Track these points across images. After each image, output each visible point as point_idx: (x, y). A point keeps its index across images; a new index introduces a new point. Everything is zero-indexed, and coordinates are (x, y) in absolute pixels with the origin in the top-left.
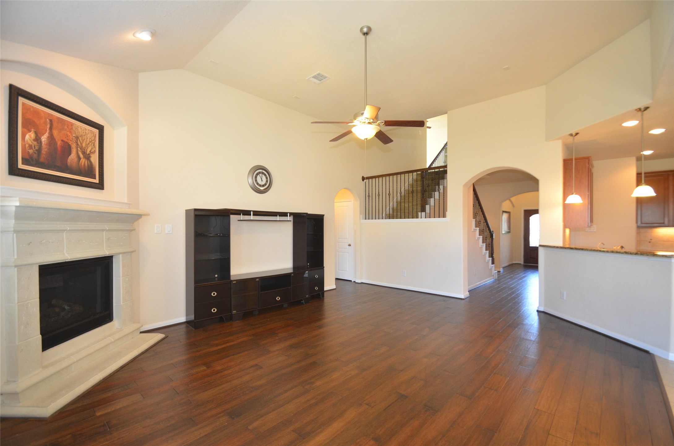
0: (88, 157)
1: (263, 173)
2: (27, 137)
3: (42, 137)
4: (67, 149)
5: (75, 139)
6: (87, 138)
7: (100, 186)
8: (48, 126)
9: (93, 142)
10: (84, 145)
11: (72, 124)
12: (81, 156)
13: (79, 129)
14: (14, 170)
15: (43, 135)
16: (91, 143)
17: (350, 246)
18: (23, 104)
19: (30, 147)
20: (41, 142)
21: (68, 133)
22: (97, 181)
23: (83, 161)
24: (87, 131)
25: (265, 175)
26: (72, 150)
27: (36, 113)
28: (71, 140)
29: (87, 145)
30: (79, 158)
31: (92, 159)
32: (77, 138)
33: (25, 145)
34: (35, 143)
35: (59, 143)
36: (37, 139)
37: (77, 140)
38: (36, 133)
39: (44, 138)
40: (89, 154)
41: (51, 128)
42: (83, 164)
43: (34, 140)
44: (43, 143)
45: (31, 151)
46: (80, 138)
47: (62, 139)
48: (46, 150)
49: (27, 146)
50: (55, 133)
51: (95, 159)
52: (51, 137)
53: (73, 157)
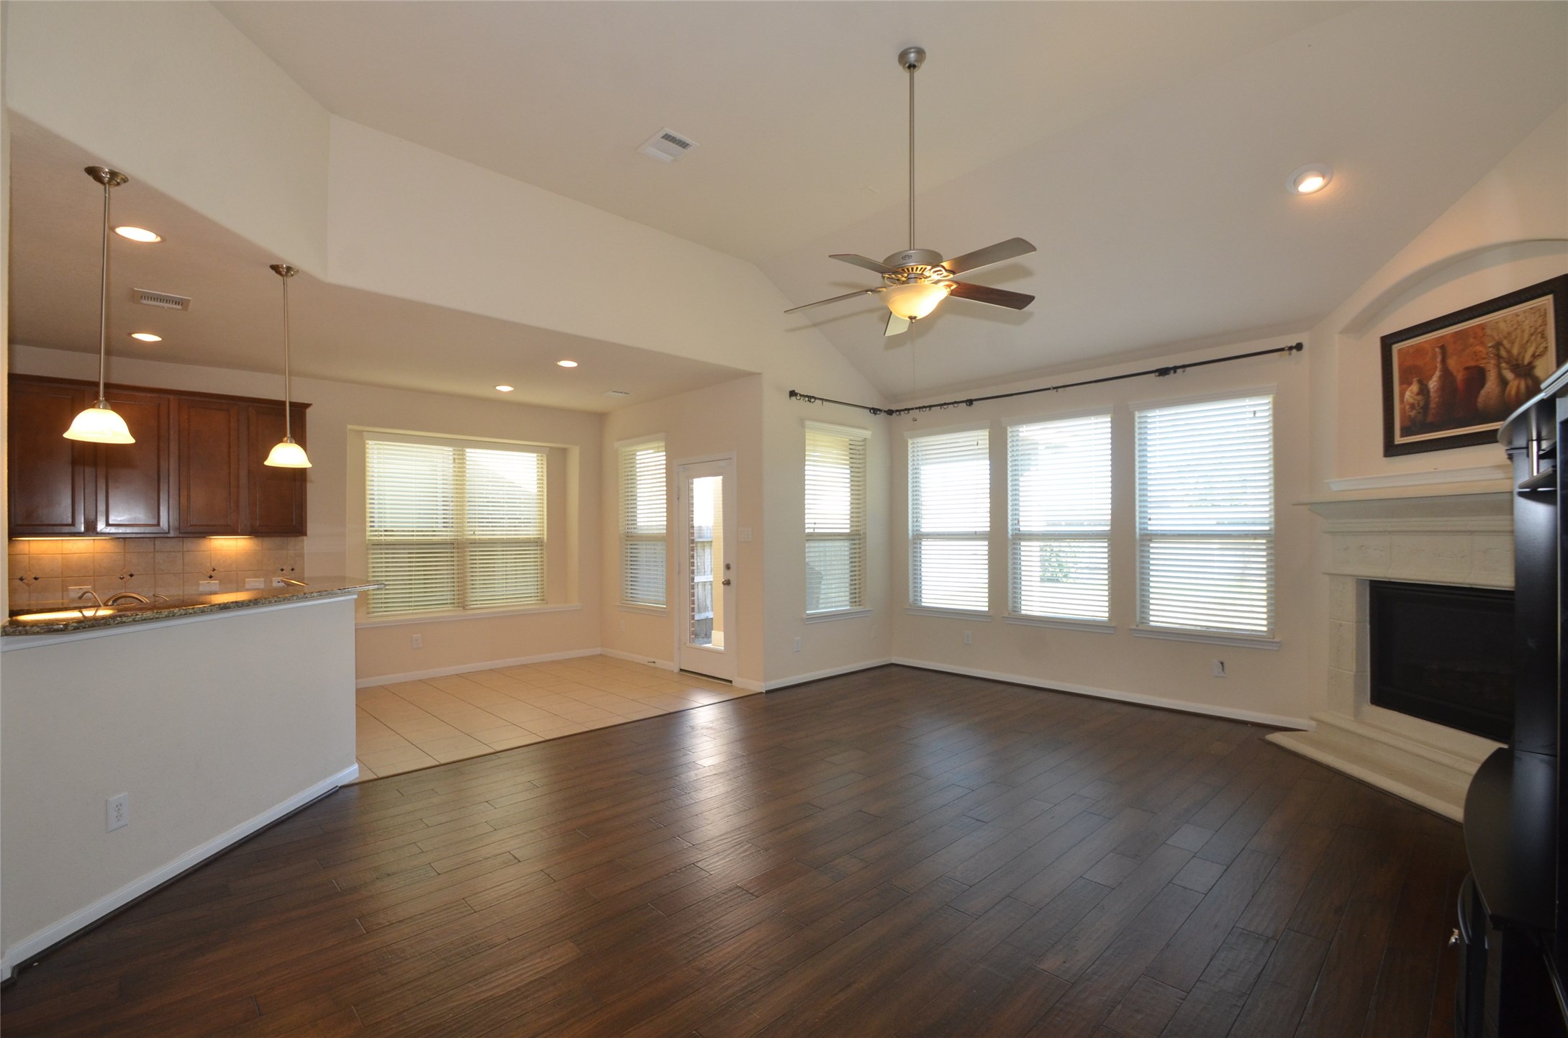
0: (1526, 372)
2: (1408, 394)
3: (1430, 382)
4: (1477, 376)
5: (1494, 351)
6: (1523, 331)
8: (1439, 359)
9: (1539, 330)
10: (1515, 351)
11: (1482, 327)
12: (1509, 375)
13: (1502, 325)
14: (1391, 449)
15: (1430, 377)
16: (1533, 337)
19: (1412, 406)
20: (1428, 391)
21: (1479, 348)
23: (1515, 385)
24: (1519, 318)
26: (1488, 374)
27: (1419, 350)
28: (1485, 356)
29: (1524, 348)
30: (1504, 382)
31: (1539, 371)
32: (1498, 345)
33: (1404, 408)
34: (1419, 398)
35: (1460, 376)
36: (1424, 390)
37: (1498, 349)
38: (1420, 382)
39: (1433, 384)
40: (1530, 363)
41: (1444, 361)
42: (1513, 392)
43: (1418, 394)
44: (1432, 390)
45: (1413, 413)
46: (1505, 342)
47: (1466, 365)
48: (1437, 399)
49: (1407, 407)
50: (1452, 363)
51: (1546, 368)
52: (1447, 374)
53: (1491, 385)
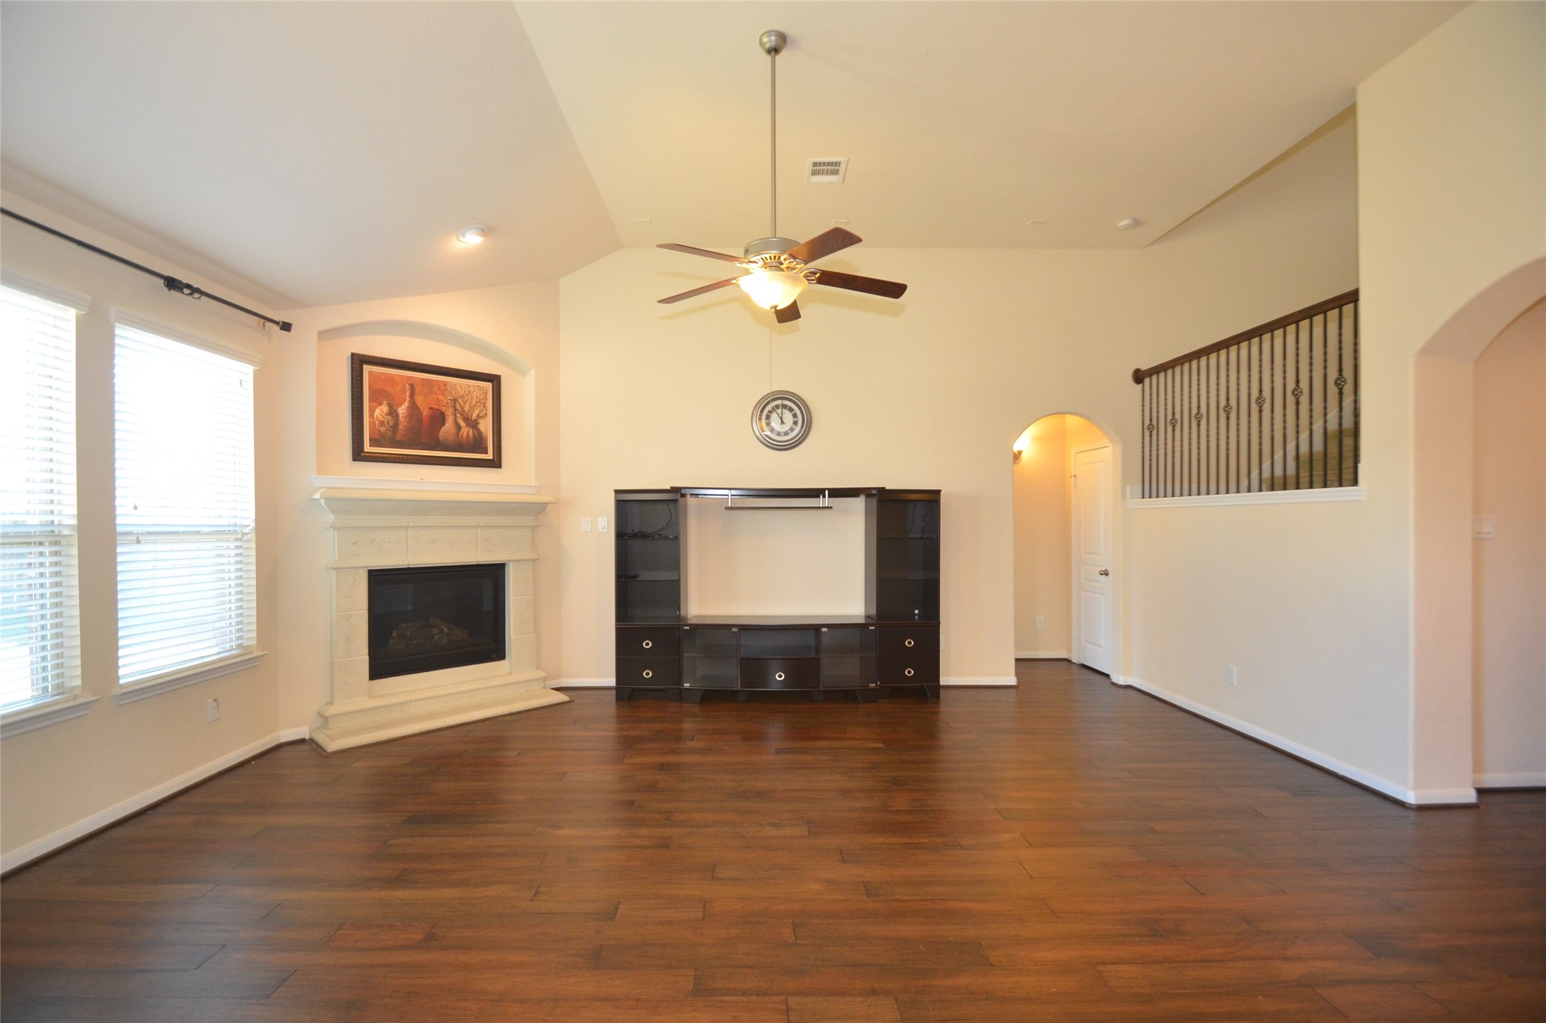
0: (473, 424)
1: (784, 407)
2: (377, 412)
3: (400, 409)
4: (439, 418)
5: (452, 403)
6: (472, 398)
7: (496, 463)
8: (408, 393)
9: (482, 401)
10: (466, 409)
11: (445, 384)
12: (462, 424)
13: (459, 388)
14: (359, 454)
15: (400, 405)
16: (478, 404)
17: (1107, 575)
18: (370, 373)
19: (382, 423)
20: (397, 415)
21: (441, 397)
22: (490, 456)
23: (466, 431)
24: (470, 389)
25: (791, 410)
26: (447, 418)
27: (389, 379)
28: (445, 404)
29: (472, 408)
30: (459, 428)
31: (482, 427)
32: (455, 400)
33: (375, 422)
34: (389, 418)
35: (425, 412)
36: (393, 412)
37: (455, 403)
38: (389, 405)
39: (402, 410)
40: (475, 420)
41: (412, 396)
42: (465, 435)
43: (387, 415)
44: (401, 415)
45: (382, 429)
46: (460, 400)
47: (430, 406)
48: (406, 424)
49: (377, 423)
50: (419, 400)
51: (486, 426)
52: (413, 407)
53: (448, 427)
